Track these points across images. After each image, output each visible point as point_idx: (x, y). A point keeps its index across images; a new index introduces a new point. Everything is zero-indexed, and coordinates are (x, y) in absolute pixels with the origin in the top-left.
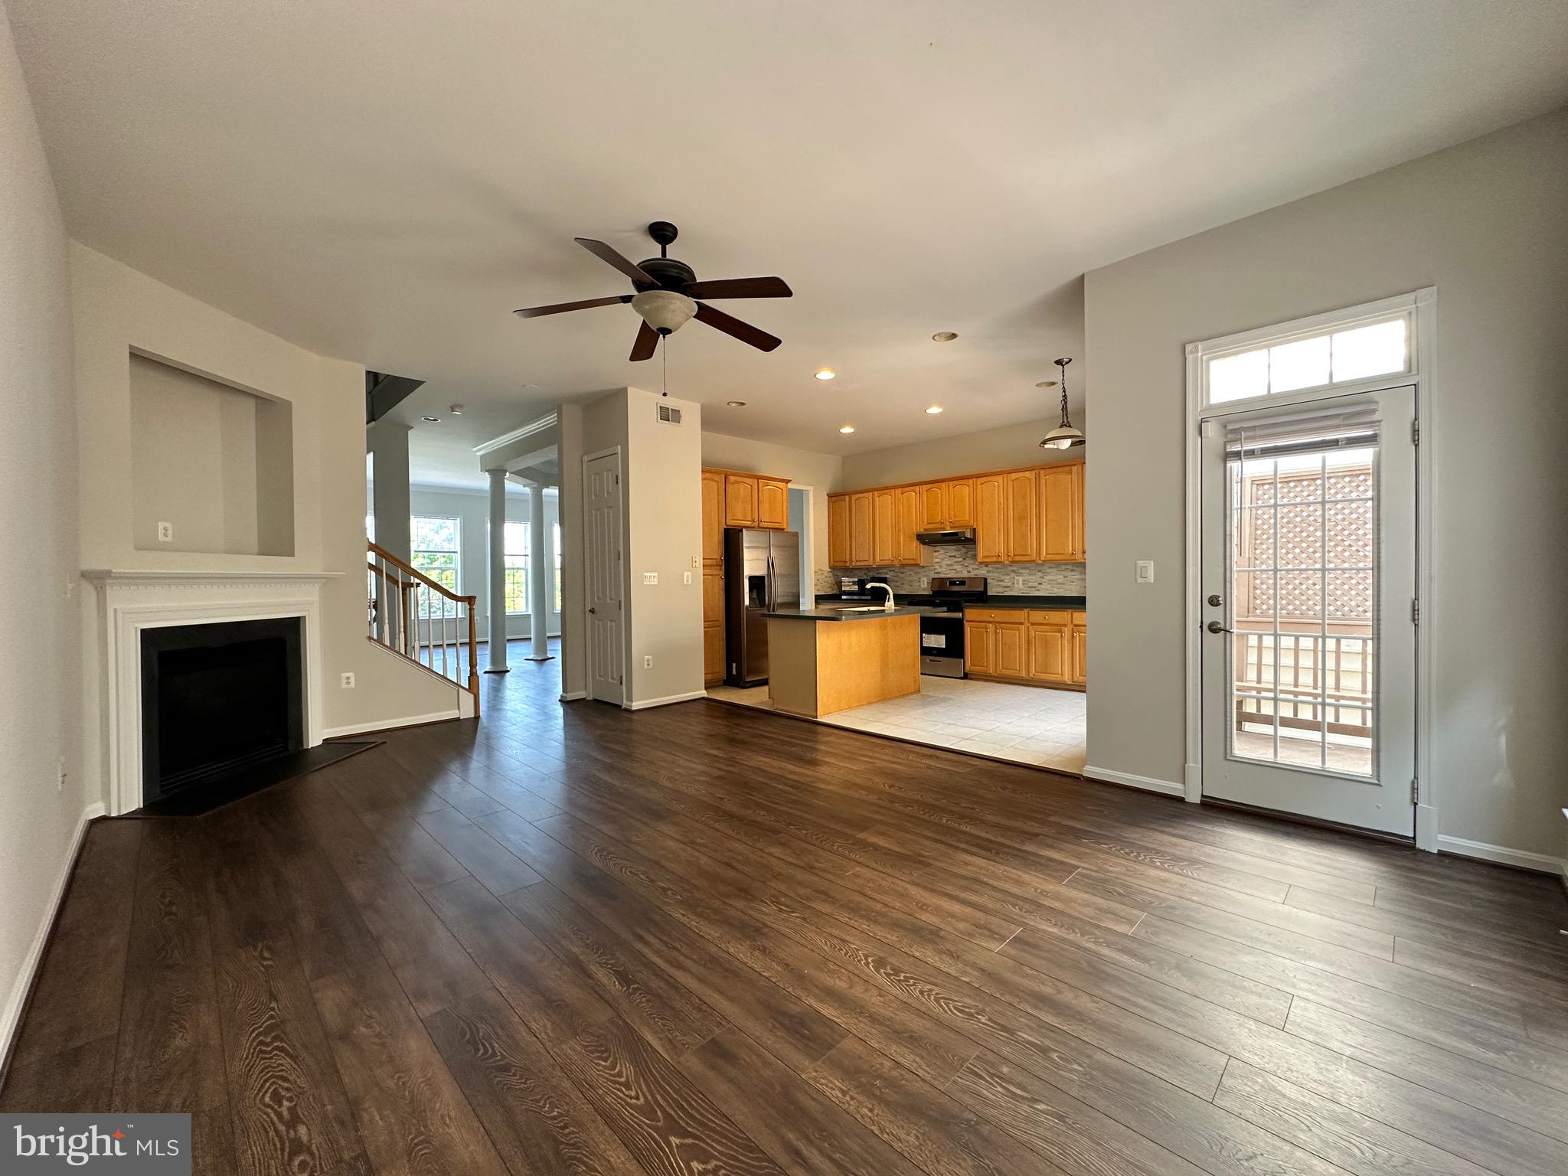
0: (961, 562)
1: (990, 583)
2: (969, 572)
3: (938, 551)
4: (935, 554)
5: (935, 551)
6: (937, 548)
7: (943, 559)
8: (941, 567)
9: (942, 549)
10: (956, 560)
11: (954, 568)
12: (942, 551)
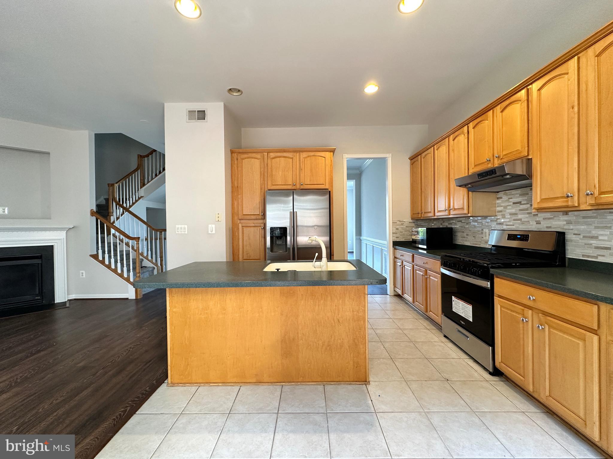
0: (527, 209)
1: (571, 241)
2: (538, 223)
3: (501, 198)
4: (498, 201)
5: (498, 198)
6: (500, 195)
7: (505, 207)
8: (504, 217)
9: (506, 195)
10: (522, 207)
11: (520, 217)
12: (505, 198)
